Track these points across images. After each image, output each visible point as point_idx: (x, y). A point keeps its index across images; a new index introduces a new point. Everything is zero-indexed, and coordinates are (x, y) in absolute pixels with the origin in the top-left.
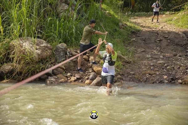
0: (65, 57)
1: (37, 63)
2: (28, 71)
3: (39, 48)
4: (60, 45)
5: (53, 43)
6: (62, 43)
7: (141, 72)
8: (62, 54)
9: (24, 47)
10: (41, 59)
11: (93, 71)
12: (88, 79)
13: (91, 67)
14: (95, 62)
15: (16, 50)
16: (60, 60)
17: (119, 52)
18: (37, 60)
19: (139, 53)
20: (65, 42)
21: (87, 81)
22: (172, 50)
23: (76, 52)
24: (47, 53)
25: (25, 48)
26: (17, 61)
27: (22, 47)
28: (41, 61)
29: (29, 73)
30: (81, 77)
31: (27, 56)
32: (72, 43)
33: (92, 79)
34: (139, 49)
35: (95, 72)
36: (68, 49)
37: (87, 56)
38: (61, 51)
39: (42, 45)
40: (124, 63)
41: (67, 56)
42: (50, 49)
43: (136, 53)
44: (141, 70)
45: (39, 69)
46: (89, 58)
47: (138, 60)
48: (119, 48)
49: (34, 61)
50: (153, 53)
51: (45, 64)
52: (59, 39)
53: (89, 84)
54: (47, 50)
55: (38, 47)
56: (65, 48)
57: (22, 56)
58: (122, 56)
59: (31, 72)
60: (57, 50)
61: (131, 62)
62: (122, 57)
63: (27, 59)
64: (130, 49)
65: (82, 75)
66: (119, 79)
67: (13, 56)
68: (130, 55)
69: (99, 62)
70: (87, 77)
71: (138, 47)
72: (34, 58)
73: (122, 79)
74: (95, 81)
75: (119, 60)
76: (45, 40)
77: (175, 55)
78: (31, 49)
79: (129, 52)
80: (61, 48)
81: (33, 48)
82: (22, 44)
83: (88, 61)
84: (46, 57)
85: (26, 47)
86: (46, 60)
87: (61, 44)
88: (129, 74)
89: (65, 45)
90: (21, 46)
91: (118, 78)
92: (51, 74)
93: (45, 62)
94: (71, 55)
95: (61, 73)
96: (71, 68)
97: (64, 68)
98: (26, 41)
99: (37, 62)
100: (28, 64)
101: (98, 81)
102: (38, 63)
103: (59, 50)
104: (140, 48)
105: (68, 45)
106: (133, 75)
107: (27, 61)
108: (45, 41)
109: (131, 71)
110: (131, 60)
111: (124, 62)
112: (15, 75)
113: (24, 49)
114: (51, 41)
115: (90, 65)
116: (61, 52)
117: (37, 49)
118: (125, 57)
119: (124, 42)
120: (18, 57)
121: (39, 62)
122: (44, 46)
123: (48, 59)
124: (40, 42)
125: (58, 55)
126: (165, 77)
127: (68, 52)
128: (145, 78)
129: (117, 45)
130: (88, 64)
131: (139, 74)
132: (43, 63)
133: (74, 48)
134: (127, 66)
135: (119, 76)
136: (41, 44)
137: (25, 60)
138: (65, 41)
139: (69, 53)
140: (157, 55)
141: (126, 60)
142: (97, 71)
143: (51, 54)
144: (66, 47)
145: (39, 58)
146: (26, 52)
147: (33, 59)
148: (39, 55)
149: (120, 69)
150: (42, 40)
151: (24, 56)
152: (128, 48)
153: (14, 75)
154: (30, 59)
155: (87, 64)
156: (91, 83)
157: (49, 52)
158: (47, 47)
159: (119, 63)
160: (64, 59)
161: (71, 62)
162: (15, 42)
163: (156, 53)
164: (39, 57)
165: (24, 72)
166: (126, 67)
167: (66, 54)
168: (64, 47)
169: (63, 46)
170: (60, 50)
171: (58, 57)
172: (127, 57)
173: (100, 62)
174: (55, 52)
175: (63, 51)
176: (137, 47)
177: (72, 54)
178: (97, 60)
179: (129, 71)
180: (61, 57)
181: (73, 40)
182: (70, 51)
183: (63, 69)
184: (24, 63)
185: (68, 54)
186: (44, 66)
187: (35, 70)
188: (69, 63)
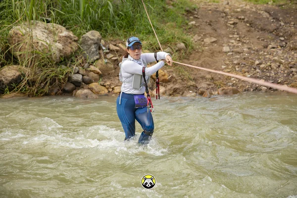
0: (99, 53)
1: (57, 64)
2: (46, 79)
3: (59, 40)
4: (88, 34)
6: (92, 30)
8: (93, 48)
10: (64, 57)
16: (92, 60)
18: (58, 59)
22: (258, 38)
23: (115, 45)
28: (64, 61)
29: (47, 82)
36: (102, 41)
38: (91, 44)
39: (61, 34)
41: (101, 51)
42: (75, 41)
45: (61, 75)
49: (54, 61)
50: (230, 44)
51: (70, 66)
54: (70, 43)
56: (98, 39)
59: (50, 79)
60: (84, 42)
66: (192, 88)
72: (53, 56)
77: (266, 47)
80: (92, 40)
84: (70, 54)
86: (71, 60)
87: (90, 32)
88: (204, 78)
89: (97, 34)
92: (80, 83)
93: (70, 62)
94: (108, 51)
95: (96, 80)
96: (110, 72)
97: (100, 72)
98: (35, 28)
99: (57, 62)
100: (43, 66)
102: (59, 65)
103: (89, 43)
104: (207, 37)
107: (43, 62)
108: (64, 28)
112: (24, 86)
113: (37, 42)
116: (91, 46)
121: (61, 62)
122: (66, 37)
123: (73, 58)
124: (57, 29)
125: (86, 50)
127: (102, 45)
128: (230, 84)
132: (66, 65)
136: (59, 32)
137: (41, 60)
139: (105, 46)
140: (238, 47)
143: (77, 50)
144: (100, 37)
145: (61, 56)
146: (40, 47)
147: (52, 58)
148: (60, 50)
150: (60, 26)
154: (47, 58)
157: (75, 46)
158: (69, 37)
160: (98, 57)
161: (109, 61)
163: (235, 44)
164: (61, 54)
165: (38, 81)
167: (100, 48)
168: (96, 38)
169: (94, 36)
170: (91, 42)
171: (88, 54)
174: (82, 45)
175: (95, 44)
177: (109, 49)
180: (93, 53)
182: (106, 44)
183: (98, 73)
185: (103, 48)
186: (69, 70)
187: (56, 76)
188: (106, 63)
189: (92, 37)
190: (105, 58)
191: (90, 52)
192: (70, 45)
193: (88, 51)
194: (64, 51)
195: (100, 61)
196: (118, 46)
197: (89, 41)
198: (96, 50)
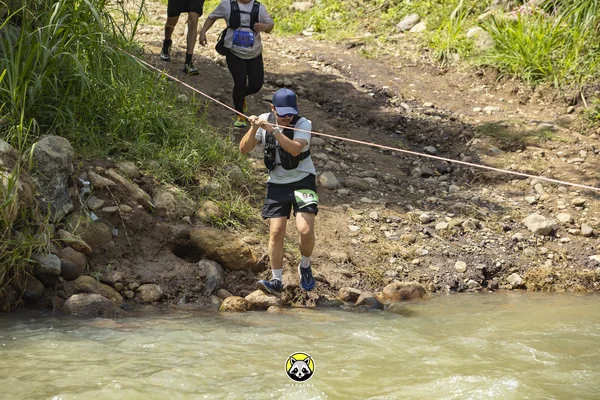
4: (44, 144)
8: (59, 183)
38: (53, 171)
56: (69, 159)
80: (56, 160)
89: (64, 144)
103: (47, 169)
116: (51, 177)
126: (460, 265)
128: (394, 273)
144: (72, 155)
160: (71, 206)
168: (65, 155)
169: (59, 150)
170: (52, 165)
175: (61, 171)
180: (58, 196)
185: (85, 182)
188: (96, 223)
189: (55, 154)
191: (50, 194)
195: (77, 217)
196: (108, 176)
197: (45, 164)
198: (66, 189)
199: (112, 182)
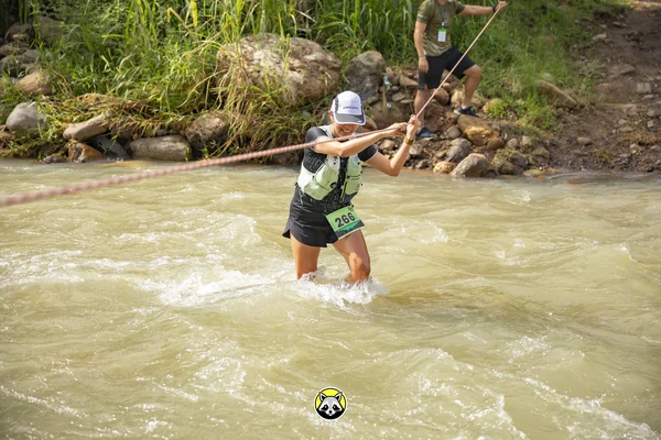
1: (293, 109)
2: (269, 134)
3: (301, 67)
4: (361, 57)
5: (343, 50)
6: (370, 49)
7: (615, 139)
8: (368, 83)
9: (255, 62)
10: (307, 98)
11: (462, 134)
12: (443, 158)
13: (455, 122)
14: (470, 108)
15: (234, 71)
17: (548, 75)
18: (294, 101)
19: (615, 79)
20: (379, 49)
21: (441, 165)
23: (411, 78)
24: (323, 81)
25: (258, 65)
26: (235, 104)
27: (250, 61)
28: (306, 105)
29: (271, 140)
30: (423, 152)
31: (265, 90)
32: (400, 50)
33: (457, 160)
34: (616, 67)
35: (466, 137)
36: (388, 69)
37: (446, 89)
38: (365, 74)
39: (308, 57)
40: (561, 109)
41: (382, 89)
42: (333, 68)
43: (605, 79)
44: (614, 131)
45: (298, 128)
46: (450, 96)
47: (607, 101)
48: (547, 64)
49: (285, 104)
52: (362, 40)
53: (447, 172)
54: (323, 72)
55: (296, 63)
56: (378, 66)
57: (249, 90)
58: (557, 89)
59: (278, 135)
60: (354, 71)
61: (582, 107)
62: (556, 92)
63: (265, 99)
64: (584, 68)
65: (427, 147)
66: (540, 160)
67: (224, 89)
68: (583, 86)
69: (480, 108)
70: (440, 154)
71: (614, 62)
72: (285, 96)
73: (550, 159)
74: (464, 165)
75: (544, 100)
76: (321, 42)
78: (278, 69)
79: (583, 76)
80: (368, 67)
81: (283, 65)
82: (252, 53)
83: (448, 103)
84: (319, 92)
85: (262, 64)
86: (321, 103)
87: (365, 53)
88: (573, 143)
89: (377, 56)
90: (247, 60)
91: (538, 156)
93: (318, 106)
94: (395, 88)
98: (263, 47)
99: (292, 107)
100: (266, 113)
101: (471, 163)
102: (295, 111)
103: (361, 73)
104: (618, 63)
105: (386, 57)
106: (587, 145)
107: (265, 105)
108: (318, 46)
109: (580, 135)
110: (582, 101)
111: (562, 106)
112: (232, 145)
113: (257, 69)
114: (338, 44)
115: (453, 116)
116: (364, 78)
117: (292, 69)
118: (566, 92)
119: (567, 46)
120: (239, 92)
121: (300, 106)
122: (316, 61)
123: (327, 99)
124: (304, 48)
125: (357, 86)
127: (386, 78)
128: (625, 155)
129: (542, 56)
130: (449, 115)
131: (607, 144)
132: (311, 112)
133: (407, 66)
134: (571, 117)
135: (541, 150)
136: (306, 54)
137: (260, 102)
138: (382, 44)
139: (390, 80)
141: (569, 102)
142: (473, 135)
143: (336, 85)
144: (382, 63)
145: (300, 96)
146: (262, 79)
147: (282, 99)
148: (298, 86)
149: (547, 129)
150: (310, 42)
151: (256, 88)
152: (579, 63)
153: (228, 143)
154: (274, 98)
155: (444, 112)
156: (452, 168)
157: (328, 78)
158: (323, 62)
159: (543, 109)
160: (374, 98)
161: (395, 107)
162: (232, 50)
164: (300, 92)
165: (255, 137)
166: (565, 122)
167: (381, 83)
168: (375, 64)
169: (371, 61)
170: (364, 70)
172: (571, 91)
173: (485, 108)
174: (349, 77)
175: (371, 75)
176: (609, 60)
177: (398, 85)
178: (474, 100)
179: (573, 135)
180: (366, 91)
181: (403, 40)
182: (395, 75)
183: (370, 128)
184: (255, 110)
185: (387, 83)
186: (313, 120)
187: (287, 130)
188: (390, 110)
189: (368, 63)
190: (389, 100)
192: (321, 77)
193: (360, 87)
194: (307, 87)
195: (378, 107)
197: (361, 69)
198: (374, 87)
199: (414, 83)
